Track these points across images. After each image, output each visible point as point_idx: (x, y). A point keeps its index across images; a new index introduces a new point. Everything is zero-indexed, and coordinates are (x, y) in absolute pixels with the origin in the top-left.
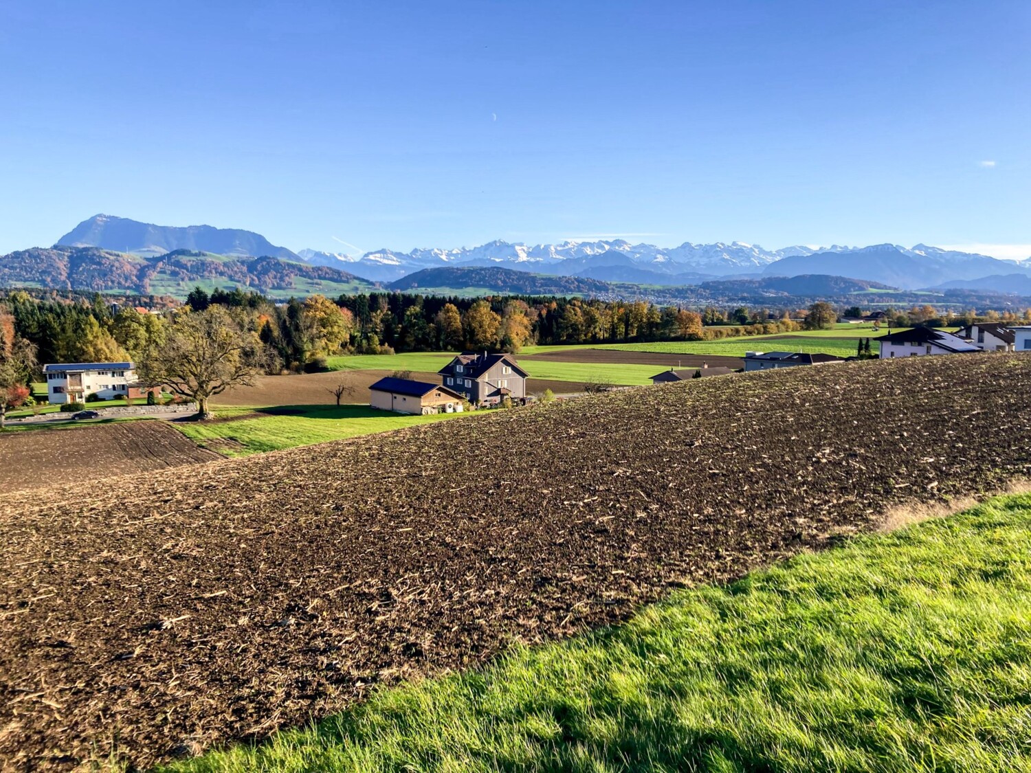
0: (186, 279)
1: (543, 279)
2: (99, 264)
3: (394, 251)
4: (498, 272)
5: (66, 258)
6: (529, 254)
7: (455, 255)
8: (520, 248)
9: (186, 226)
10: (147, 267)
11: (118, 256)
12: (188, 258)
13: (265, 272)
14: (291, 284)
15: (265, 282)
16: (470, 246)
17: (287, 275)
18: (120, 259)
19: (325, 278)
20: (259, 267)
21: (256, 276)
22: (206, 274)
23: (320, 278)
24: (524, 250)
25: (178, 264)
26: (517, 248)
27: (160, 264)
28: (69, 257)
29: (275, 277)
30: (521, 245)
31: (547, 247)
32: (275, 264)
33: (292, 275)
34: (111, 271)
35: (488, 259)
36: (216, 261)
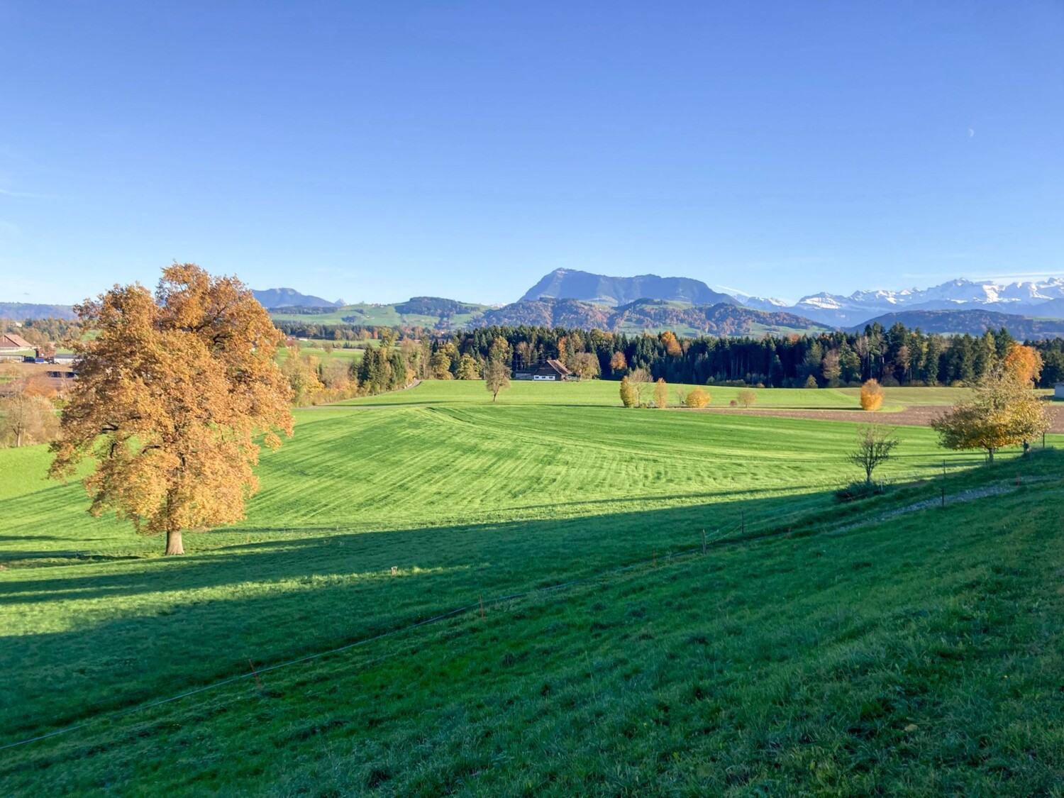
0: (650, 326)
1: (1041, 322)
2: (576, 313)
3: (834, 294)
4: (981, 316)
5: (550, 309)
6: (1001, 294)
7: (905, 297)
8: (990, 287)
9: (633, 276)
10: (615, 315)
11: (591, 306)
12: (651, 307)
13: (723, 318)
14: (749, 330)
15: (723, 328)
16: (922, 287)
17: (744, 322)
18: (593, 308)
19: (782, 324)
20: (717, 314)
21: (714, 322)
22: (668, 321)
23: (778, 324)
24: (994, 290)
25: (642, 312)
26: (985, 287)
27: (627, 313)
28: (552, 308)
29: (733, 324)
30: (989, 283)
31: (1026, 286)
32: (732, 311)
33: (750, 321)
34: (586, 319)
35: (947, 301)
36: (677, 309)
